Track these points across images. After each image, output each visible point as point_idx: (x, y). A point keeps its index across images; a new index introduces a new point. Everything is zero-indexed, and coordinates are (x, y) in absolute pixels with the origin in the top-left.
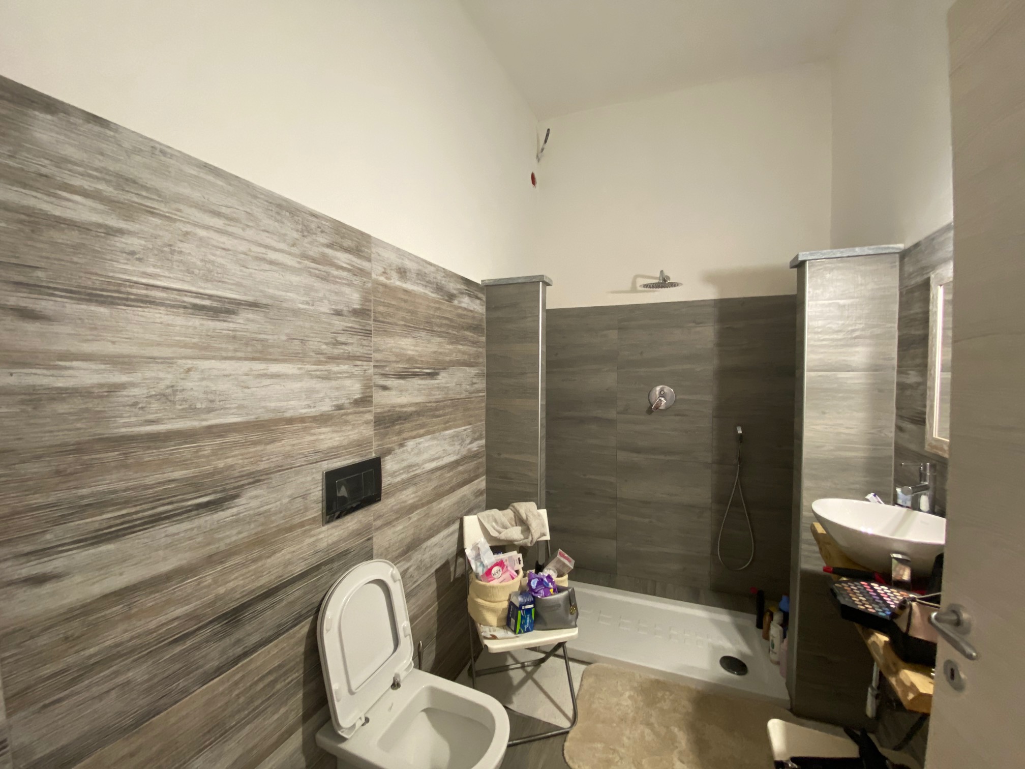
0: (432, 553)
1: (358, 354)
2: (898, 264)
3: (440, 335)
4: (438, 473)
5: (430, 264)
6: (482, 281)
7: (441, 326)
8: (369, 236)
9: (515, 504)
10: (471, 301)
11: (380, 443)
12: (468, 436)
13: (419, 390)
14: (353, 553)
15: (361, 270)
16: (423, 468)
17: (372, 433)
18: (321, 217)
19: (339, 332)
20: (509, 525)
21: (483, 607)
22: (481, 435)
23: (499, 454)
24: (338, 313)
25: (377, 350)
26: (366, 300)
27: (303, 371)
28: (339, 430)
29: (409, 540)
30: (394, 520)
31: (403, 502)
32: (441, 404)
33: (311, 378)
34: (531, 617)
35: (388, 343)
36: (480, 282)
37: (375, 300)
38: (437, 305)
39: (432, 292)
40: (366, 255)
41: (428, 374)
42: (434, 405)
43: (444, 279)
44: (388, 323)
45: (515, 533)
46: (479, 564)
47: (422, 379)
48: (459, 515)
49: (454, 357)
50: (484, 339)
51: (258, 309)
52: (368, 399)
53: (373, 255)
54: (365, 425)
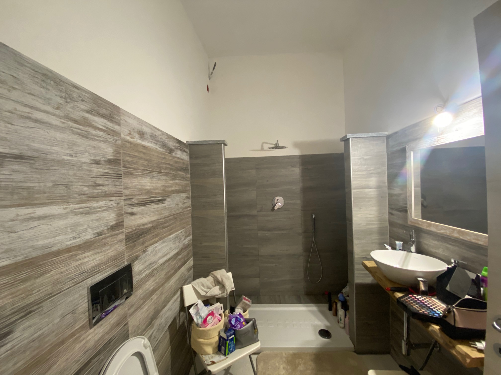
0: (166, 316)
1: (113, 192)
2: (385, 141)
3: (165, 174)
4: (167, 264)
5: (158, 130)
6: (187, 142)
7: (166, 169)
8: (118, 108)
9: (213, 272)
10: (182, 154)
11: (130, 253)
12: (183, 236)
13: (154, 212)
14: (114, 340)
15: (114, 131)
16: (159, 263)
17: (124, 248)
18: (81, 89)
19: (98, 176)
20: (211, 286)
21: (204, 344)
22: (190, 233)
23: (201, 243)
24: (97, 162)
25: (126, 188)
26: (117, 152)
27: (68, 210)
28: (100, 251)
29: (152, 314)
30: (142, 304)
31: (147, 290)
32: (168, 219)
33: (76, 215)
34: (233, 343)
35: (134, 182)
36: (185, 142)
37: (124, 153)
38: (163, 156)
39: (160, 148)
40: (117, 121)
41: (159, 200)
42: (163, 220)
43: (167, 139)
44: (133, 168)
45: (216, 291)
46: (198, 317)
47: (156, 204)
48: (180, 286)
49: (174, 188)
50: (189, 176)
51: (23, 161)
52: (121, 224)
53: (121, 122)
54: (119, 243)
